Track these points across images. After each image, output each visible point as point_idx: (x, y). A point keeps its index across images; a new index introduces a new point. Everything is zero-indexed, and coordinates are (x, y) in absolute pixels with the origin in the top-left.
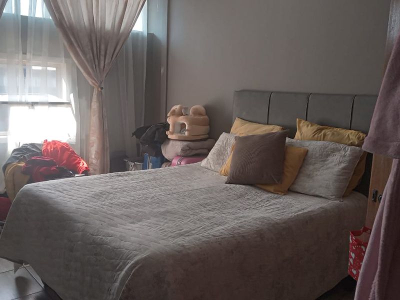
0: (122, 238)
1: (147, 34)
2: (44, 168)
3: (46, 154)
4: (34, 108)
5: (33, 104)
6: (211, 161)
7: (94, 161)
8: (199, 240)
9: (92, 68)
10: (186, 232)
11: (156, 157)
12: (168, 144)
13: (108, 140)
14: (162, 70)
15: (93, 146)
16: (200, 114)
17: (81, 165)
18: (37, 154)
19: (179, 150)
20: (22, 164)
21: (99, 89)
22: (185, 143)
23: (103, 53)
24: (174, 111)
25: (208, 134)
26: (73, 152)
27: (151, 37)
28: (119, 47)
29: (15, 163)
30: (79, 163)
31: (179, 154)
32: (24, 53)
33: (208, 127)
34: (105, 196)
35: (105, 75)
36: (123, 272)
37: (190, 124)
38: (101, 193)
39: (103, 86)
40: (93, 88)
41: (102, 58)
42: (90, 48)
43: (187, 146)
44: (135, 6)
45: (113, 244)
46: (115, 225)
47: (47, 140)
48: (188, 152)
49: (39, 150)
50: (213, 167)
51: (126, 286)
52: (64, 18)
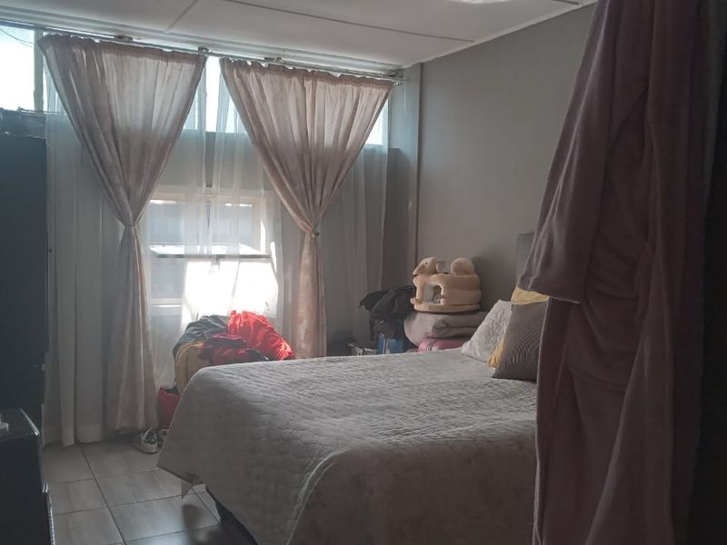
0: (316, 433)
1: (387, 150)
2: (230, 350)
3: (232, 331)
4: (219, 264)
5: (219, 258)
6: (476, 345)
7: (303, 346)
8: (422, 440)
9: (304, 204)
10: (406, 430)
11: (397, 339)
12: (415, 317)
13: (324, 313)
14: (410, 205)
15: (301, 322)
16: (466, 272)
17: (283, 349)
18: (221, 331)
19: (429, 328)
20: (200, 345)
21: (313, 236)
22: (440, 317)
23: (319, 181)
24: (423, 266)
25: (479, 303)
26: (271, 330)
27: (394, 155)
28: (343, 173)
29: (190, 343)
30: (280, 346)
31: (430, 335)
32: (209, 185)
33: (479, 292)
34: (304, 385)
35: (321, 215)
36: (314, 472)
37: (447, 288)
38: (301, 381)
39: (319, 230)
40: (303, 234)
41: (318, 189)
42: (300, 175)
43: (443, 321)
44: (369, 110)
45: (305, 439)
46: (311, 418)
47: (235, 312)
48: (444, 331)
49: (224, 324)
50: (479, 354)
51: (315, 488)
52: (264, 134)
